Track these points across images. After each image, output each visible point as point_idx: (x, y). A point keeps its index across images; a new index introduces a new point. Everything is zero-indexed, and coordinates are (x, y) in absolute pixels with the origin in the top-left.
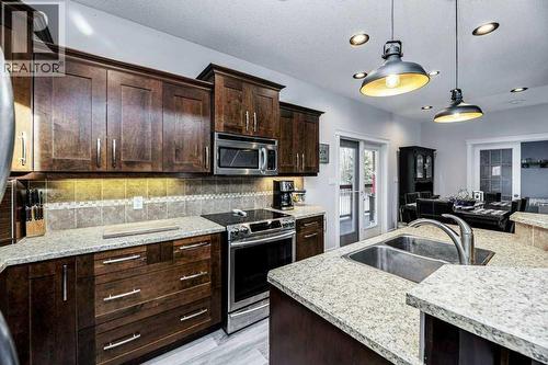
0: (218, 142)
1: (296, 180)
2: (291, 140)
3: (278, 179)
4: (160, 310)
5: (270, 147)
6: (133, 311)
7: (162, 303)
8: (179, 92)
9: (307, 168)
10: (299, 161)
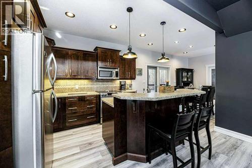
0: (99, 69)
1: (127, 81)
2: (125, 68)
3: (121, 81)
4: (82, 114)
5: (116, 70)
6: (75, 113)
7: (83, 112)
8: (87, 55)
9: (131, 77)
10: (128, 74)
